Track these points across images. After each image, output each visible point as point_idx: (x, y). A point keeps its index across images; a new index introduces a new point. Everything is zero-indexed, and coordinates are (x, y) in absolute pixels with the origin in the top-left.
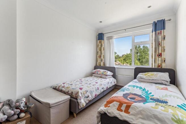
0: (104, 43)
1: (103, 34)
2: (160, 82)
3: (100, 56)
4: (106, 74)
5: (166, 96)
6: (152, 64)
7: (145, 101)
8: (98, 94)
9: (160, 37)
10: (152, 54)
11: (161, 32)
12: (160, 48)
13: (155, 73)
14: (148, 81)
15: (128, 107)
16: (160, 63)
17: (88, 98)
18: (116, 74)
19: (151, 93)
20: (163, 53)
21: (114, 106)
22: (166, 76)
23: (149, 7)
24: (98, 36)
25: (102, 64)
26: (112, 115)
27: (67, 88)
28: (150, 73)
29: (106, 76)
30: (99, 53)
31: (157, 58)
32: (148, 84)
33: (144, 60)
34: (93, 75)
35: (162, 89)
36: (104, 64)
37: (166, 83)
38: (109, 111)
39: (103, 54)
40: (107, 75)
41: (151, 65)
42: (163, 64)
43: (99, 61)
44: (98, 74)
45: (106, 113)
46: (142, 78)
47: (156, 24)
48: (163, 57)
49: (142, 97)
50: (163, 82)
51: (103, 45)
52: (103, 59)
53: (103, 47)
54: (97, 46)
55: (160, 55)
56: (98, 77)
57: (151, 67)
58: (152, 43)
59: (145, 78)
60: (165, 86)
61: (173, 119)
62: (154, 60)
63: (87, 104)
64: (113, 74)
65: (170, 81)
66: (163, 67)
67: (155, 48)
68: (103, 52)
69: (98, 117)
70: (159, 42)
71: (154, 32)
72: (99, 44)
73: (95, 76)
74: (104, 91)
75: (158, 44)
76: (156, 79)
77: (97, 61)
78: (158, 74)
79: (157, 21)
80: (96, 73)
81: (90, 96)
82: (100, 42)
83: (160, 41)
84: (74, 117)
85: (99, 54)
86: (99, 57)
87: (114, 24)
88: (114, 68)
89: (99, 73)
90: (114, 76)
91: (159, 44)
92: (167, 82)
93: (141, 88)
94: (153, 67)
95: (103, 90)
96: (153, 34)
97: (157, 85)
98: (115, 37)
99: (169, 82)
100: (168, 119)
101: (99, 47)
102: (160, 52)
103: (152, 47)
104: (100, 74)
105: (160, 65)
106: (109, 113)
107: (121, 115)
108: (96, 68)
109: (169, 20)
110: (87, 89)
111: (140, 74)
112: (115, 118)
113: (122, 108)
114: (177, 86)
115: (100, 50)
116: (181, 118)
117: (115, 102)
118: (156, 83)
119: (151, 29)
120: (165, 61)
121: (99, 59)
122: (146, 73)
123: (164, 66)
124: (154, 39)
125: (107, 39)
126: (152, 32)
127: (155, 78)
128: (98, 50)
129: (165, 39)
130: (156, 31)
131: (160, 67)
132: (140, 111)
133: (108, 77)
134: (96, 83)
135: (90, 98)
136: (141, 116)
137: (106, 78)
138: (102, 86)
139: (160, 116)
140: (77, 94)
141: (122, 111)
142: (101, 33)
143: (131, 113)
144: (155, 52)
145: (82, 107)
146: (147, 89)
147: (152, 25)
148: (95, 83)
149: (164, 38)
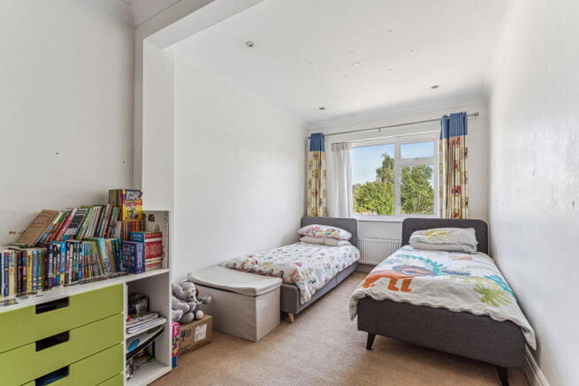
0: (325, 158)
1: (323, 136)
2: (457, 247)
3: (316, 193)
4: (337, 236)
5: (469, 267)
6: (441, 210)
7: (434, 274)
8: (330, 277)
9: (457, 150)
10: (441, 188)
11: (459, 139)
12: (458, 174)
13: (448, 230)
14: (434, 246)
15: (407, 283)
16: (456, 207)
17: (315, 285)
18: (359, 236)
19: (441, 265)
20: (463, 185)
21: (382, 283)
22: (469, 235)
23: (435, 87)
24: (309, 141)
25: (321, 213)
26: (381, 298)
27: (266, 264)
28: (437, 231)
29: (336, 241)
30: (313, 184)
31: (451, 196)
32: (434, 254)
33: (414, 202)
34: (301, 239)
35: (462, 259)
36: (326, 211)
37: (470, 250)
38: (375, 292)
39: (323, 187)
40: (338, 239)
41: (439, 213)
42: (464, 210)
43: (313, 205)
44: (314, 236)
45: (370, 297)
46: (421, 242)
47: (448, 121)
48: (463, 195)
49: (427, 270)
50: (464, 247)
51: (323, 162)
52: (324, 200)
53: (323, 168)
54: (307, 166)
55: (457, 190)
56: (315, 244)
57: (439, 217)
58: (441, 164)
59: (428, 241)
60: (467, 255)
61: (476, 290)
62: (444, 202)
63: (313, 296)
64: (350, 235)
65: (478, 246)
66: (464, 218)
67: (447, 175)
68: (323, 181)
69: (352, 307)
70: (455, 161)
71: (444, 140)
72: (314, 162)
73: (307, 242)
74: (339, 273)
75: (453, 166)
76: (450, 242)
77: (306, 204)
78: (453, 231)
79: (451, 115)
80: (311, 234)
81: (317, 281)
82: (316, 156)
83: (457, 158)
84: (290, 323)
85: (313, 186)
86: (312, 193)
87: (353, 115)
88: (354, 221)
89: (317, 234)
90: (354, 241)
91: (455, 166)
92: (472, 246)
93: (421, 259)
94: (444, 217)
95: (336, 271)
96: (442, 143)
97: (453, 254)
98: (353, 145)
99: (476, 248)
100: (469, 289)
101: (314, 167)
102: (457, 184)
103: (441, 172)
104: (320, 237)
105: (457, 212)
106: (376, 295)
107: (397, 295)
108: (305, 221)
109: (475, 115)
110: (310, 265)
111: (415, 233)
112: (388, 301)
113: (396, 286)
114: (491, 256)
115: (317, 176)
116: (486, 287)
117: (382, 279)
118: (450, 251)
119: (437, 130)
120: (467, 203)
121: (313, 199)
122: (429, 230)
123: (466, 214)
124: (444, 154)
125: (333, 150)
126: (441, 138)
127: (447, 241)
128: (310, 177)
129: (468, 155)
130: (448, 137)
131: (457, 218)
132: (428, 285)
133: (342, 242)
134: (322, 254)
135: (319, 284)
136: (429, 292)
137: (337, 245)
138: (336, 262)
139: (458, 288)
140: (293, 275)
141: (397, 289)
142: (319, 134)
143: (413, 290)
144: (447, 184)
145: (306, 300)
146: (433, 260)
147: (439, 122)
148: (320, 256)
149: (466, 154)
